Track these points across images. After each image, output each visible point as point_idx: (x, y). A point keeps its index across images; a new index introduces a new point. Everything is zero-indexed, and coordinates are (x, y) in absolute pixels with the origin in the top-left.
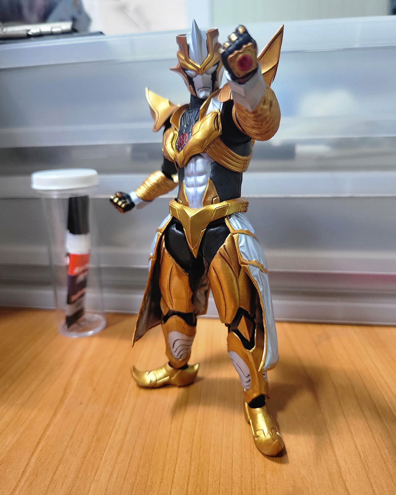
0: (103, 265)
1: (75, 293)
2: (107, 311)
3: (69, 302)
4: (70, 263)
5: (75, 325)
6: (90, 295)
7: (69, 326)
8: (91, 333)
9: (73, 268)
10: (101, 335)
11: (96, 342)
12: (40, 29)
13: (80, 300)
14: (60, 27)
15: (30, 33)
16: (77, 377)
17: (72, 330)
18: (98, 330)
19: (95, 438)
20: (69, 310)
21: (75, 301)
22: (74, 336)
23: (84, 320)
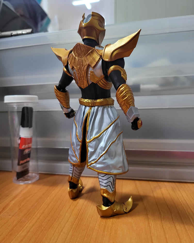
1: (23, 160)
3: (19, 164)
4: (20, 143)
7: (18, 179)
8: (30, 182)
9: (22, 146)
12: (17, 32)
14: (26, 31)
15: (12, 34)
16: (13, 202)
17: (19, 181)
19: (10, 233)
21: (22, 164)
22: (22, 183)
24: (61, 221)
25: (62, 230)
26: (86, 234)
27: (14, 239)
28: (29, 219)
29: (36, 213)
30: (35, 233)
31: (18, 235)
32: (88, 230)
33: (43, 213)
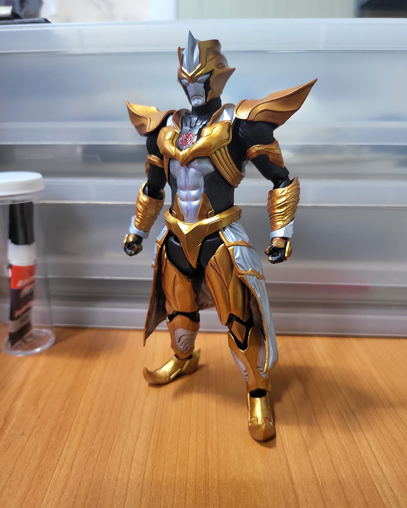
0: (50, 276)
1: (19, 309)
2: (55, 324)
3: (12, 318)
4: (12, 276)
5: (19, 342)
6: (37, 308)
7: (12, 344)
8: (38, 350)
9: (16, 282)
10: (48, 352)
11: (43, 360)
13: (26, 314)
16: (19, 403)
17: (16, 349)
18: (47, 346)
19: (37, 475)
20: (12, 327)
21: (19, 317)
22: (20, 354)
23: (31, 336)
24: (127, 438)
25: (133, 457)
26: (177, 461)
27: (49, 485)
28: (64, 439)
29: (74, 424)
30: (85, 468)
31: (54, 476)
32: (179, 452)
33: (87, 423)
